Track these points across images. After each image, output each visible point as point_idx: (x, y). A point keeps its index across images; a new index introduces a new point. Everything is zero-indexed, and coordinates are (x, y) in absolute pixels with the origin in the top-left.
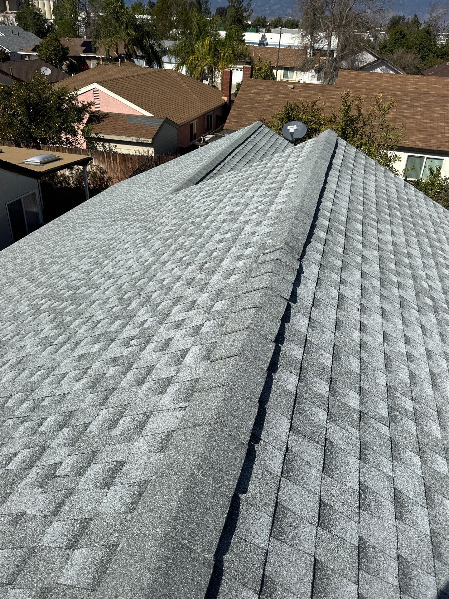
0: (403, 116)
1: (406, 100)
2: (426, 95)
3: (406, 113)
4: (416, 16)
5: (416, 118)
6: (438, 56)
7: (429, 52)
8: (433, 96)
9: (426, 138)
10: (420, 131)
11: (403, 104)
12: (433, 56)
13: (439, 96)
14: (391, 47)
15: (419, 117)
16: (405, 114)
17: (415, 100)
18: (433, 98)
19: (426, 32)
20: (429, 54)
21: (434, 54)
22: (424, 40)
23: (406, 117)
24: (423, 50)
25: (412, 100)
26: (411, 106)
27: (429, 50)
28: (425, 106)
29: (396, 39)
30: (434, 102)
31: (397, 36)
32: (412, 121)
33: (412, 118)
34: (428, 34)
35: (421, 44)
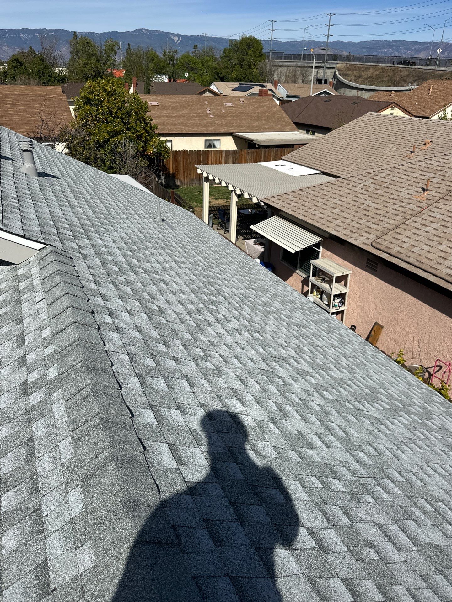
0: (8, 113)
1: (8, 101)
2: (25, 96)
3: (11, 111)
4: (31, 47)
5: (21, 115)
6: (58, 81)
7: (49, 78)
8: (31, 96)
9: (32, 129)
10: (25, 124)
11: (6, 104)
12: (55, 81)
13: (36, 96)
14: (12, 75)
15: (23, 113)
16: (9, 112)
17: (16, 100)
18: (31, 98)
19: (41, 60)
20: (50, 80)
21: (55, 79)
22: (41, 67)
23: (10, 114)
24: (44, 76)
25: (13, 100)
26: (13, 105)
27: (49, 76)
28: (25, 105)
29: (15, 67)
30: (33, 101)
31: (15, 64)
32: (17, 117)
33: (16, 115)
34: (43, 61)
35: (40, 70)
